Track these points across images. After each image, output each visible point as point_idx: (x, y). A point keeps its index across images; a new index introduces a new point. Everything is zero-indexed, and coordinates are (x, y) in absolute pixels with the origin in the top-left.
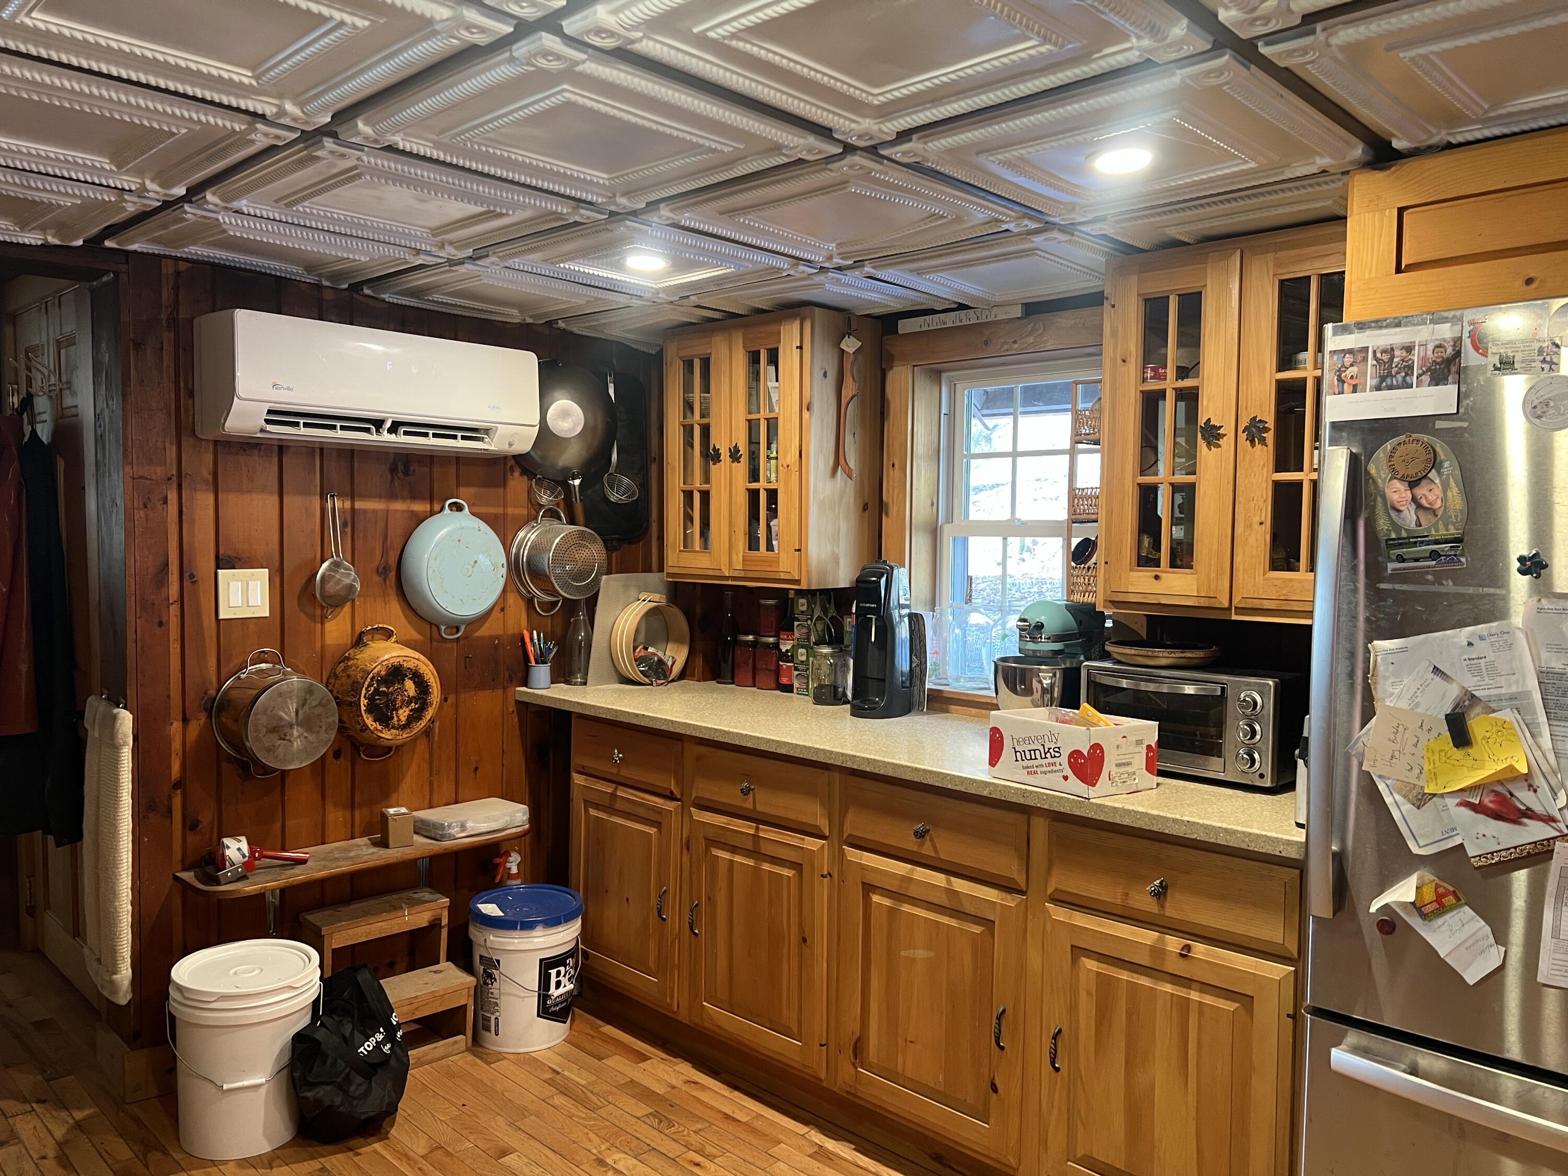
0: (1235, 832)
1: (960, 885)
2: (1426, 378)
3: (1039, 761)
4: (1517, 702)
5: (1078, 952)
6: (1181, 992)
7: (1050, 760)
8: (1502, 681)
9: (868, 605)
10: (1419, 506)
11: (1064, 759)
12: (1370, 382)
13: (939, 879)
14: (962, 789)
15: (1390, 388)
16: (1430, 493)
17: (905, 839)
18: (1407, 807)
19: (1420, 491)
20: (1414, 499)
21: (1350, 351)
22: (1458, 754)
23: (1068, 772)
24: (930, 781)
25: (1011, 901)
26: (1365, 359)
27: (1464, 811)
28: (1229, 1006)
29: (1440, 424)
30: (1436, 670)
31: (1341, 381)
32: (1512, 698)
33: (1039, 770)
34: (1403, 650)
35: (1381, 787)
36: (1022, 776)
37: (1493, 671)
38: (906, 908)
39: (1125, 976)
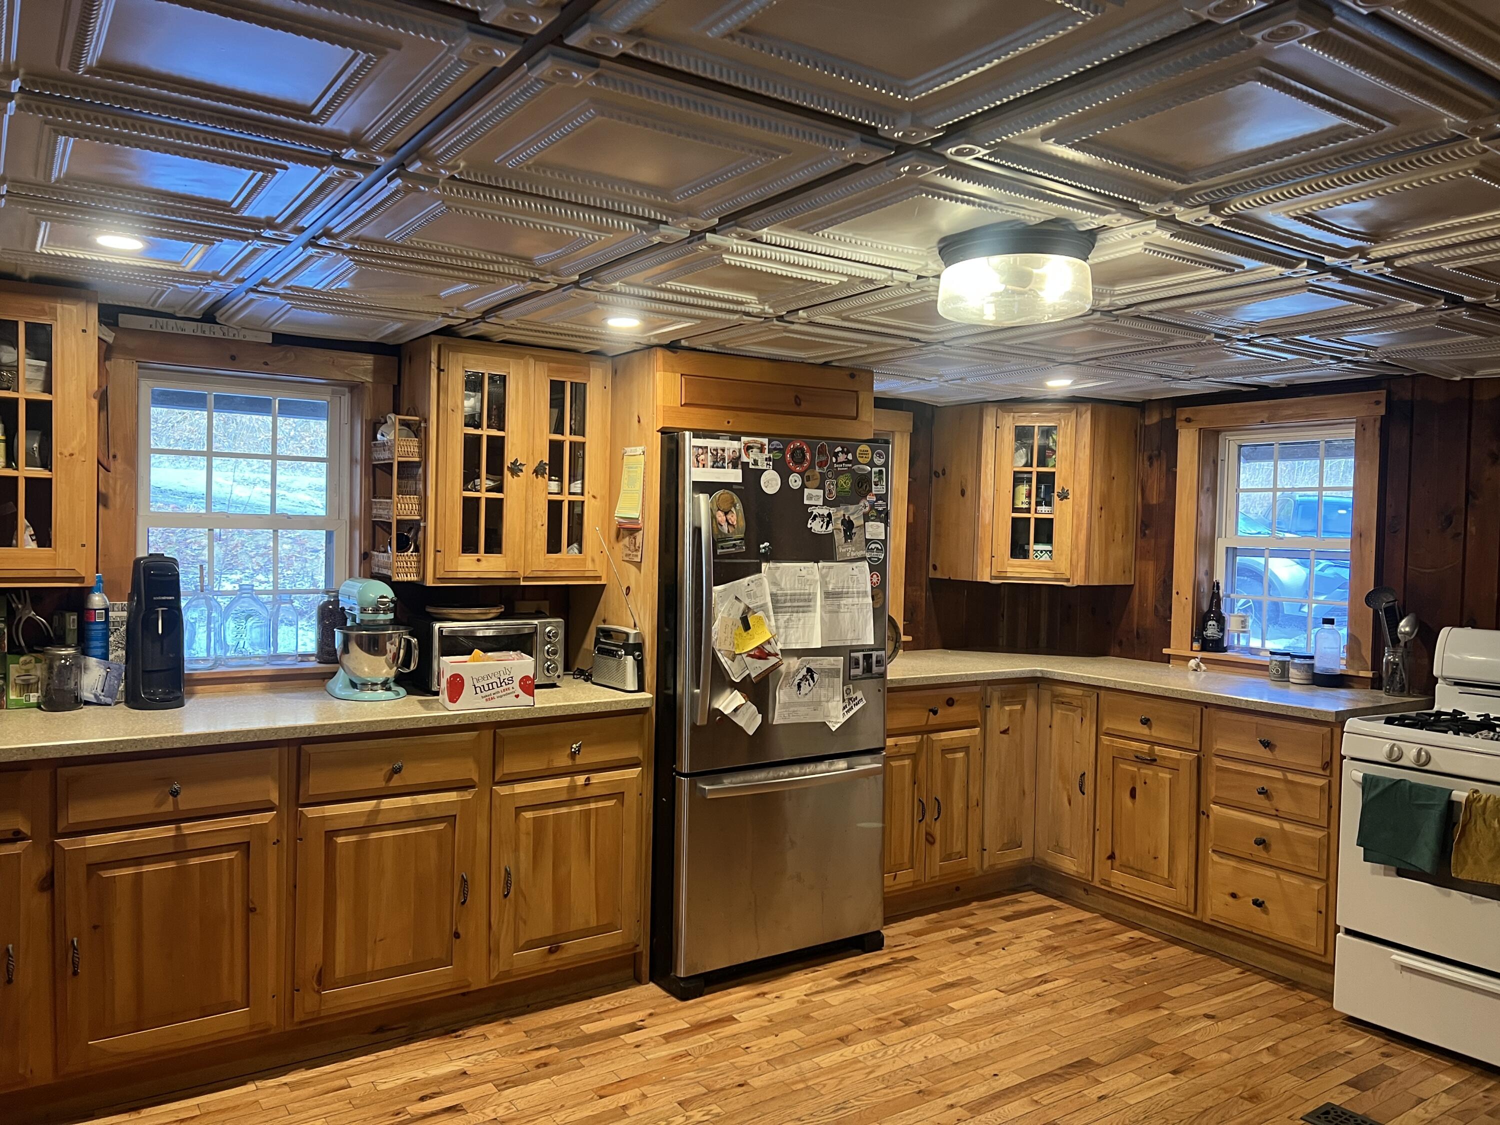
0: (620, 701)
1: (423, 799)
2: (730, 465)
3: (497, 689)
4: (763, 607)
5: (519, 810)
6: (585, 807)
7: (505, 687)
8: (758, 599)
9: (164, 598)
10: (729, 524)
11: (516, 684)
12: (710, 464)
13: (406, 801)
14: (436, 724)
15: (718, 467)
16: (733, 518)
17: (376, 779)
18: (729, 662)
19: (729, 516)
20: (727, 521)
21: (701, 447)
22: (745, 634)
23: (519, 691)
24: (406, 726)
25: (468, 795)
26: (707, 452)
27: (749, 659)
28: (611, 803)
29: (734, 487)
30: (736, 598)
31: (698, 461)
32: (761, 606)
33: (495, 696)
34: (725, 590)
35: (719, 655)
36: (483, 703)
37: (756, 597)
38: (374, 836)
39: (551, 812)
